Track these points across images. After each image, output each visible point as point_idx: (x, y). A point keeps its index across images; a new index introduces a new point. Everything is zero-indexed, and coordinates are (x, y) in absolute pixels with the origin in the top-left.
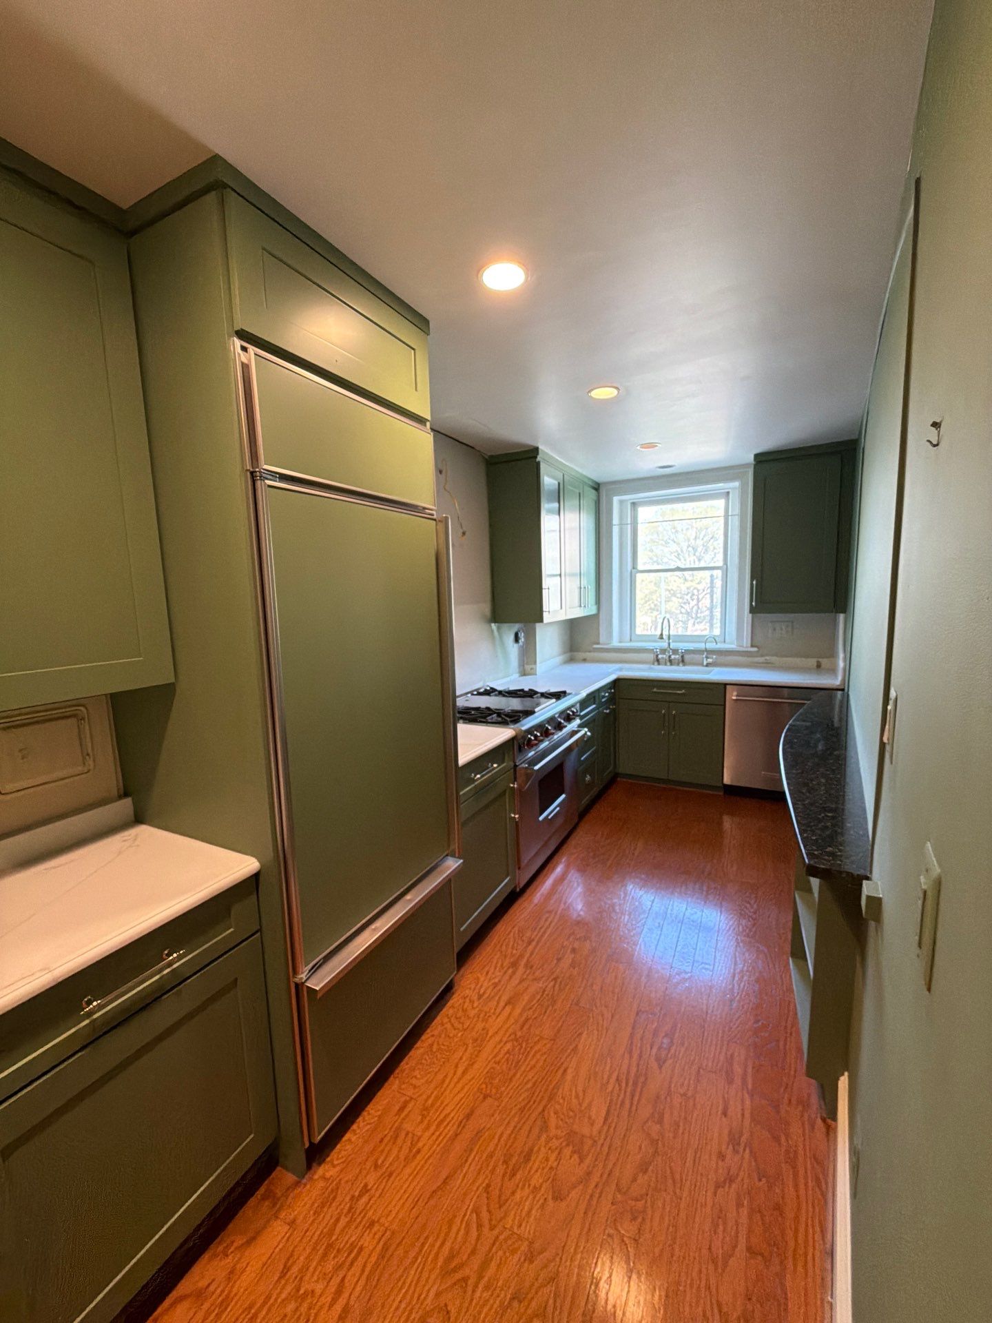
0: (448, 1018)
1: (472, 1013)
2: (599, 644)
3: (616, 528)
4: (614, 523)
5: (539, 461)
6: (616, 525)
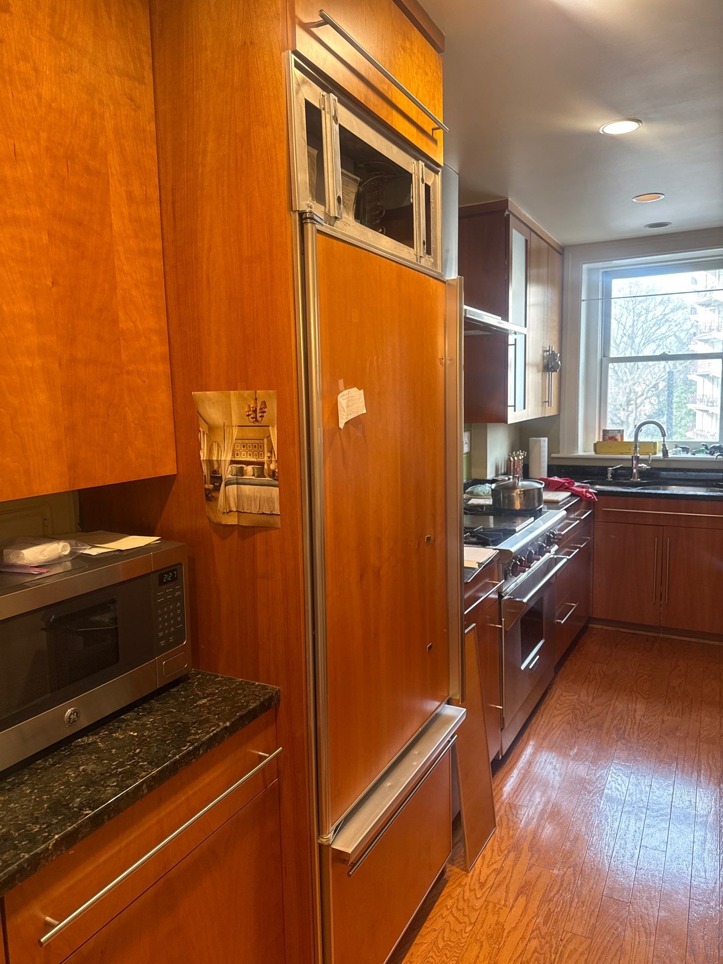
0: (448, 909)
1: (478, 904)
2: (559, 453)
3: (584, 305)
4: (582, 299)
5: (508, 215)
6: (584, 300)
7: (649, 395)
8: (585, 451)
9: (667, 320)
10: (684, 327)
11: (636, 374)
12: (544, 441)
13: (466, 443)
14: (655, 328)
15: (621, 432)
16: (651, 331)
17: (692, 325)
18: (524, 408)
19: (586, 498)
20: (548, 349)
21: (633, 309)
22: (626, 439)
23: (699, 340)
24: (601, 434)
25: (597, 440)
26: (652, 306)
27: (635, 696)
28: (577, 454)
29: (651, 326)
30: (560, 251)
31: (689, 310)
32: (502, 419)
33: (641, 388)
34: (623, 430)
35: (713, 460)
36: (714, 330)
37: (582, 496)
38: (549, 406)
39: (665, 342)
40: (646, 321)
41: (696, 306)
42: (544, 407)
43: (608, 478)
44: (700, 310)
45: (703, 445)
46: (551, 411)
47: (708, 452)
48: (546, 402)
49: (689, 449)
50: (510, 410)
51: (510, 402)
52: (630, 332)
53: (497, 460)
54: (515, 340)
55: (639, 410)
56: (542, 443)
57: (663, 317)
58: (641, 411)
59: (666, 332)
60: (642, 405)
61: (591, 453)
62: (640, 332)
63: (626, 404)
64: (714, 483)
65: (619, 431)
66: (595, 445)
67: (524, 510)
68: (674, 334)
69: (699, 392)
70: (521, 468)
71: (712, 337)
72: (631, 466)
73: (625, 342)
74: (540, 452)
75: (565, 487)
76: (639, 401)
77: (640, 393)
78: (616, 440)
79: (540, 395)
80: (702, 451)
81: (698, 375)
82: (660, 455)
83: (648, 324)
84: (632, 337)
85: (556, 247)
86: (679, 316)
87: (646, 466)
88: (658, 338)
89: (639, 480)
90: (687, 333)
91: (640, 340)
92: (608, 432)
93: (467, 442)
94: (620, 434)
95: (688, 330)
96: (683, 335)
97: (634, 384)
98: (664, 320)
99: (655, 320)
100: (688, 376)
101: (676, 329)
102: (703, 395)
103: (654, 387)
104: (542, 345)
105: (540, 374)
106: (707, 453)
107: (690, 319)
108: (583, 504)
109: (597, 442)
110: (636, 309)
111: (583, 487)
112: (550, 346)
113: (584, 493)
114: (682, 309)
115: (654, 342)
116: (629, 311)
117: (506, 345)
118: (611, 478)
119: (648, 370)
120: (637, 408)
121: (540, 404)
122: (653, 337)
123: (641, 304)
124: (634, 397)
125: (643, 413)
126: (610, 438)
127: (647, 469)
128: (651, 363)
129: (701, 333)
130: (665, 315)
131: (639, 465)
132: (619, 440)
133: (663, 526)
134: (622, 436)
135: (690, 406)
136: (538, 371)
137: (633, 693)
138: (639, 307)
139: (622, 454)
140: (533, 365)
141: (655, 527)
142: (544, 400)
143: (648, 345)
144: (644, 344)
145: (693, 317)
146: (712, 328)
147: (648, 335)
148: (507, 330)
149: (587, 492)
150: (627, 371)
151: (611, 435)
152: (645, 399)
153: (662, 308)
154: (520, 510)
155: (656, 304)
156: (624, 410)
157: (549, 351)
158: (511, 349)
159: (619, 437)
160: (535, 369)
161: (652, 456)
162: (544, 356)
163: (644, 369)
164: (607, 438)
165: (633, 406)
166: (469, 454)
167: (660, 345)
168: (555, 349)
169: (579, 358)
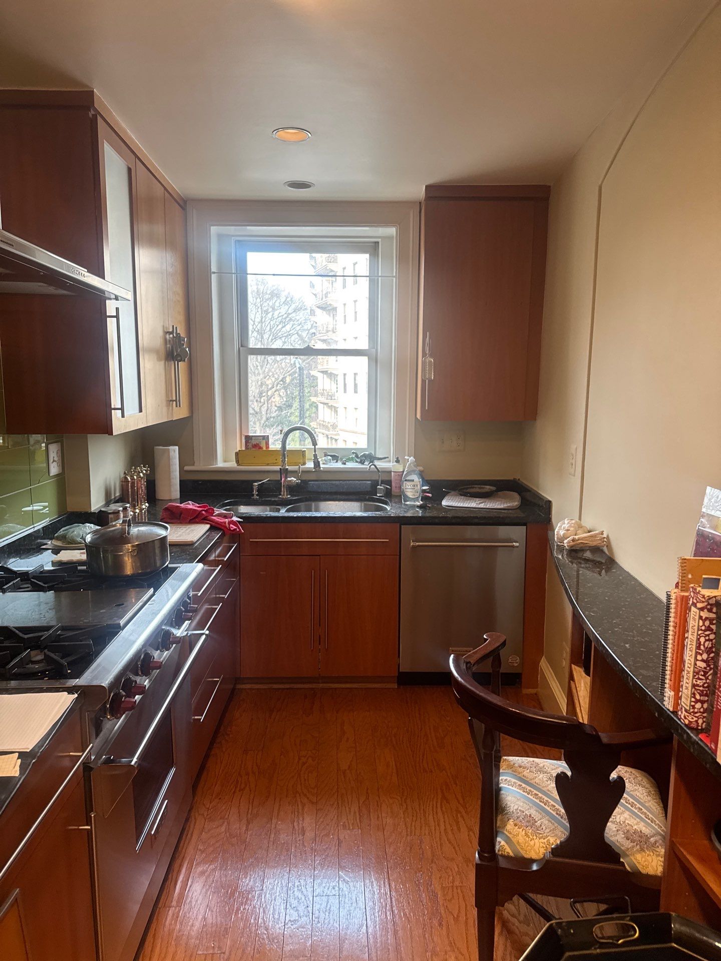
2: (193, 465)
3: (214, 277)
4: (213, 270)
5: (95, 117)
6: (214, 273)
7: (278, 388)
8: (225, 461)
9: (291, 319)
10: (305, 327)
11: (266, 368)
12: (174, 451)
13: (54, 461)
14: (280, 326)
15: (266, 438)
16: (277, 329)
17: (312, 325)
18: (141, 411)
19: (230, 532)
20: (171, 330)
21: (261, 306)
22: (272, 447)
23: (319, 340)
24: (244, 441)
25: (238, 449)
26: (277, 304)
27: (301, 802)
28: (217, 466)
29: (278, 323)
30: (181, 203)
31: (309, 311)
32: (106, 428)
33: (271, 381)
34: (268, 436)
35: (365, 470)
36: (330, 331)
37: (225, 529)
38: (177, 406)
39: (289, 340)
40: (272, 319)
41: (314, 308)
42: (171, 408)
43: (253, 495)
44: (318, 312)
45: (353, 453)
46: (181, 412)
47: (359, 460)
48: (173, 401)
49: (338, 457)
50: (116, 415)
51: (115, 402)
52: (259, 327)
53: (108, 482)
54: (117, 309)
55: (270, 401)
56: (172, 453)
57: (288, 316)
58: (272, 402)
59: (290, 330)
60: (272, 398)
61: (232, 464)
62: (268, 328)
63: (258, 396)
64: (367, 497)
65: (264, 437)
66: (237, 454)
67: (139, 575)
68: (297, 333)
69: (320, 387)
70: (143, 488)
71: (329, 338)
72: (280, 479)
73: (255, 336)
74: (169, 465)
75: (203, 517)
76: (270, 393)
77: (270, 386)
78: (261, 448)
79: (163, 392)
80: (351, 460)
81: (319, 371)
82: (310, 465)
83: (274, 321)
84: (261, 333)
85: (175, 196)
86: (301, 316)
87: (295, 479)
88: (284, 335)
89: (289, 496)
90: (308, 333)
91: (268, 336)
92: (251, 439)
93: (56, 459)
94: (264, 441)
95: (309, 330)
96: (304, 334)
97: (265, 378)
98: (288, 319)
99: (280, 318)
100: (310, 372)
101: (298, 328)
102: (323, 390)
103: (282, 381)
104: (162, 324)
105: (162, 363)
106: (357, 462)
107: (310, 319)
108: (226, 538)
109: (239, 451)
110: (263, 306)
111: (225, 517)
112: (173, 326)
113: (227, 525)
114: (304, 310)
115: (281, 338)
116: (257, 307)
117: (102, 317)
118: (257, 495)
119: (276, 364)
120: (268, 400)
121: (164, 403)
122: (279, 334)
123: (268, 302)
124: (266, 389)
125: (274, 404)
126: (254, 445)
127: (297, 484)
128: (279, 358)
129: (319, 333)
130: (289, 314)
131: (289, 479)
132: (265, 449)
133: (320, 555)
134: (267, 444)
135: (313, 399)
136: (159, 359)
137: (298, 795)
138: (265, 304)
139: (268, 465)
140: (150, 350)
141: (311, 557)
142: (171, 399)
143: (275, 341)
144: (272, 340)
145: (313, 318)
146: (329, 329)
147: (275, 332)
148: (103, 291)
149: (230, 523)
150: (258, 364)
151: (254, 442)
152: (275, 391)
153: (287, 307)
154: (133, 575)
155: (281, 303)
156: (257, 401)
157: (172, 333)
158: (111, 324)
159: (263, 445)
160: (154, 356)
161: (301, 467)
162: (165, 339)
163: (273, 364)
164: (250, 446)
165: (265, 398)
166: (60, 477)
167: (286, 343)
168: (181, 331)
169: (213, 346)
